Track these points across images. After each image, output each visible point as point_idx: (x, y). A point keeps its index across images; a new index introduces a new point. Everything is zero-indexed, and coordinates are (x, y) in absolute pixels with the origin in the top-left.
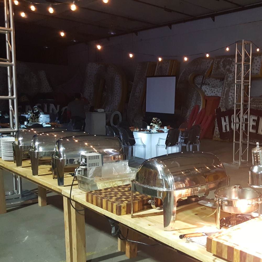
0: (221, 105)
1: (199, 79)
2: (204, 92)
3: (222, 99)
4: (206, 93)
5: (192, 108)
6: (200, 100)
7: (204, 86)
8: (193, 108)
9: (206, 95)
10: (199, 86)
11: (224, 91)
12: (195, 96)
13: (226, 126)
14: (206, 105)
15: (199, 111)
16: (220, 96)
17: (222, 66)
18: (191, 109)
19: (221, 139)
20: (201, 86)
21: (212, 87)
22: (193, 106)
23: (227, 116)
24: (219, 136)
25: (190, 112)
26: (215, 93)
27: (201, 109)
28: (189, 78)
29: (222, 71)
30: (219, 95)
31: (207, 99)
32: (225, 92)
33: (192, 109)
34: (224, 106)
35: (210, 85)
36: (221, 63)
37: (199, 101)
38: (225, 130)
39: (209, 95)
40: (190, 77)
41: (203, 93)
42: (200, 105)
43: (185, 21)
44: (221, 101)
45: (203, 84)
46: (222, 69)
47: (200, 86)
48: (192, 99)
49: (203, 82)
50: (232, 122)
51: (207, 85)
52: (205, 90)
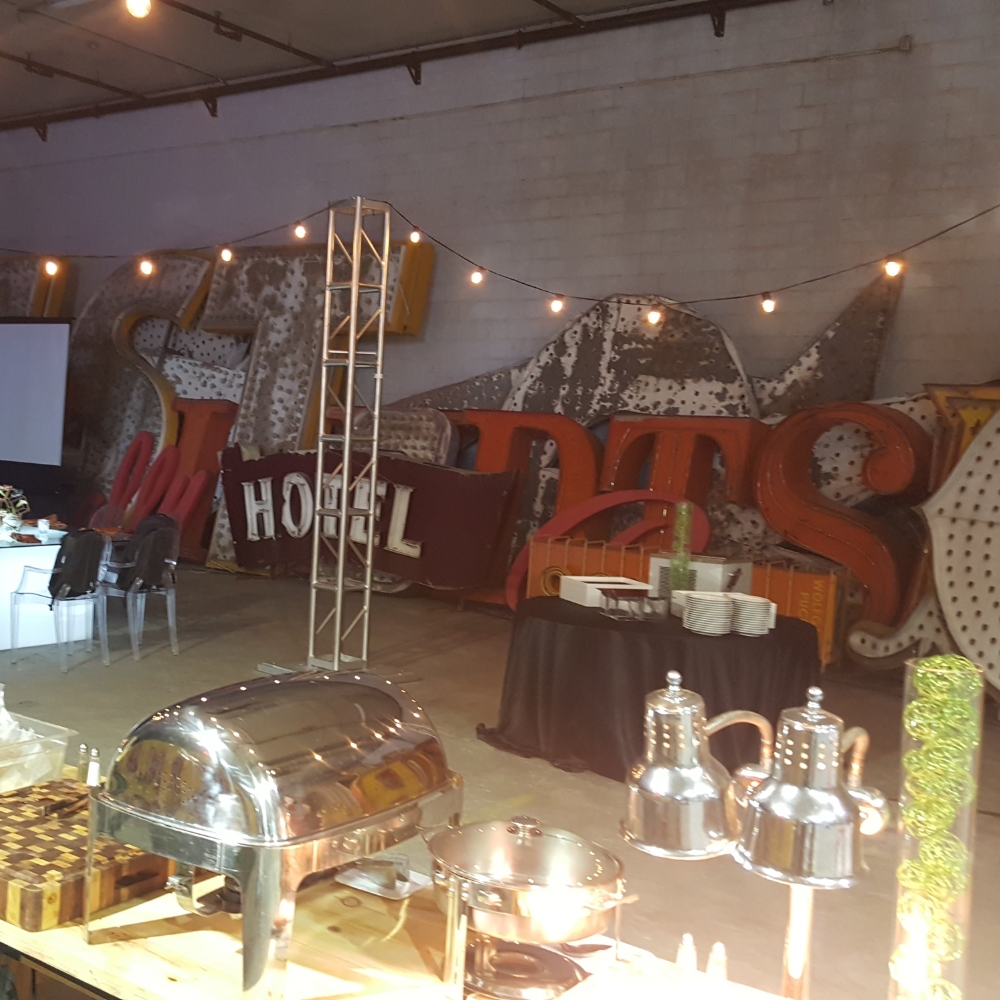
0: (241, 435)
1: (154, 334)
2: (173, 382)
3: (243, 411)
4: (179, 388)
5: (124, 444)
6: (158, 414)
7: (175, 359)
8: (128, 442)
9: (182, 396)
10: (153, 361)
11: (254, 381)
12: (139, 397)
13: (260, 517)
14: (180, 434)
15: (155, 456)
16: (237, 400)
17: (246, 285)
18: (122, 447)
19: (240, 566)
20: (162, 362)
21: (205, 365)
22: (130, 437)
23: (265, 480)
24: (231, 554)
25: (117, 459)
26: (216, 390)
27: (159, 449)
28: (115, 328)
29: (246, 305)
30: (233, 394)
31: (182, 411)
32: (257, 387)
33: (127, 448)
34: (251, 439)
35: (195, 355)
36: (244, 277)
37: (155, 418)
38: (256, 532)
39: (193, 395)
40: (117, 324)
41: (169, 387)
42: (156, 431)
43: (98, 111)
44: (240, 420)
45: (168, 351)
46: (246, 298)
47: (156, 359)
48: (124, 410)
49: (170, 346)
50: (284, 501)
51: (182, 355)
52: (176, 377)
